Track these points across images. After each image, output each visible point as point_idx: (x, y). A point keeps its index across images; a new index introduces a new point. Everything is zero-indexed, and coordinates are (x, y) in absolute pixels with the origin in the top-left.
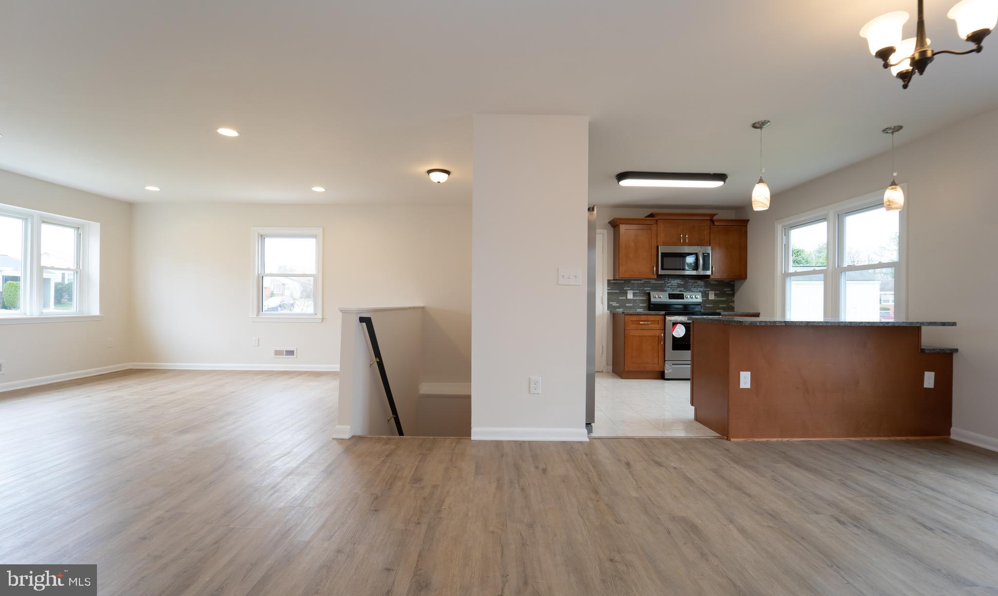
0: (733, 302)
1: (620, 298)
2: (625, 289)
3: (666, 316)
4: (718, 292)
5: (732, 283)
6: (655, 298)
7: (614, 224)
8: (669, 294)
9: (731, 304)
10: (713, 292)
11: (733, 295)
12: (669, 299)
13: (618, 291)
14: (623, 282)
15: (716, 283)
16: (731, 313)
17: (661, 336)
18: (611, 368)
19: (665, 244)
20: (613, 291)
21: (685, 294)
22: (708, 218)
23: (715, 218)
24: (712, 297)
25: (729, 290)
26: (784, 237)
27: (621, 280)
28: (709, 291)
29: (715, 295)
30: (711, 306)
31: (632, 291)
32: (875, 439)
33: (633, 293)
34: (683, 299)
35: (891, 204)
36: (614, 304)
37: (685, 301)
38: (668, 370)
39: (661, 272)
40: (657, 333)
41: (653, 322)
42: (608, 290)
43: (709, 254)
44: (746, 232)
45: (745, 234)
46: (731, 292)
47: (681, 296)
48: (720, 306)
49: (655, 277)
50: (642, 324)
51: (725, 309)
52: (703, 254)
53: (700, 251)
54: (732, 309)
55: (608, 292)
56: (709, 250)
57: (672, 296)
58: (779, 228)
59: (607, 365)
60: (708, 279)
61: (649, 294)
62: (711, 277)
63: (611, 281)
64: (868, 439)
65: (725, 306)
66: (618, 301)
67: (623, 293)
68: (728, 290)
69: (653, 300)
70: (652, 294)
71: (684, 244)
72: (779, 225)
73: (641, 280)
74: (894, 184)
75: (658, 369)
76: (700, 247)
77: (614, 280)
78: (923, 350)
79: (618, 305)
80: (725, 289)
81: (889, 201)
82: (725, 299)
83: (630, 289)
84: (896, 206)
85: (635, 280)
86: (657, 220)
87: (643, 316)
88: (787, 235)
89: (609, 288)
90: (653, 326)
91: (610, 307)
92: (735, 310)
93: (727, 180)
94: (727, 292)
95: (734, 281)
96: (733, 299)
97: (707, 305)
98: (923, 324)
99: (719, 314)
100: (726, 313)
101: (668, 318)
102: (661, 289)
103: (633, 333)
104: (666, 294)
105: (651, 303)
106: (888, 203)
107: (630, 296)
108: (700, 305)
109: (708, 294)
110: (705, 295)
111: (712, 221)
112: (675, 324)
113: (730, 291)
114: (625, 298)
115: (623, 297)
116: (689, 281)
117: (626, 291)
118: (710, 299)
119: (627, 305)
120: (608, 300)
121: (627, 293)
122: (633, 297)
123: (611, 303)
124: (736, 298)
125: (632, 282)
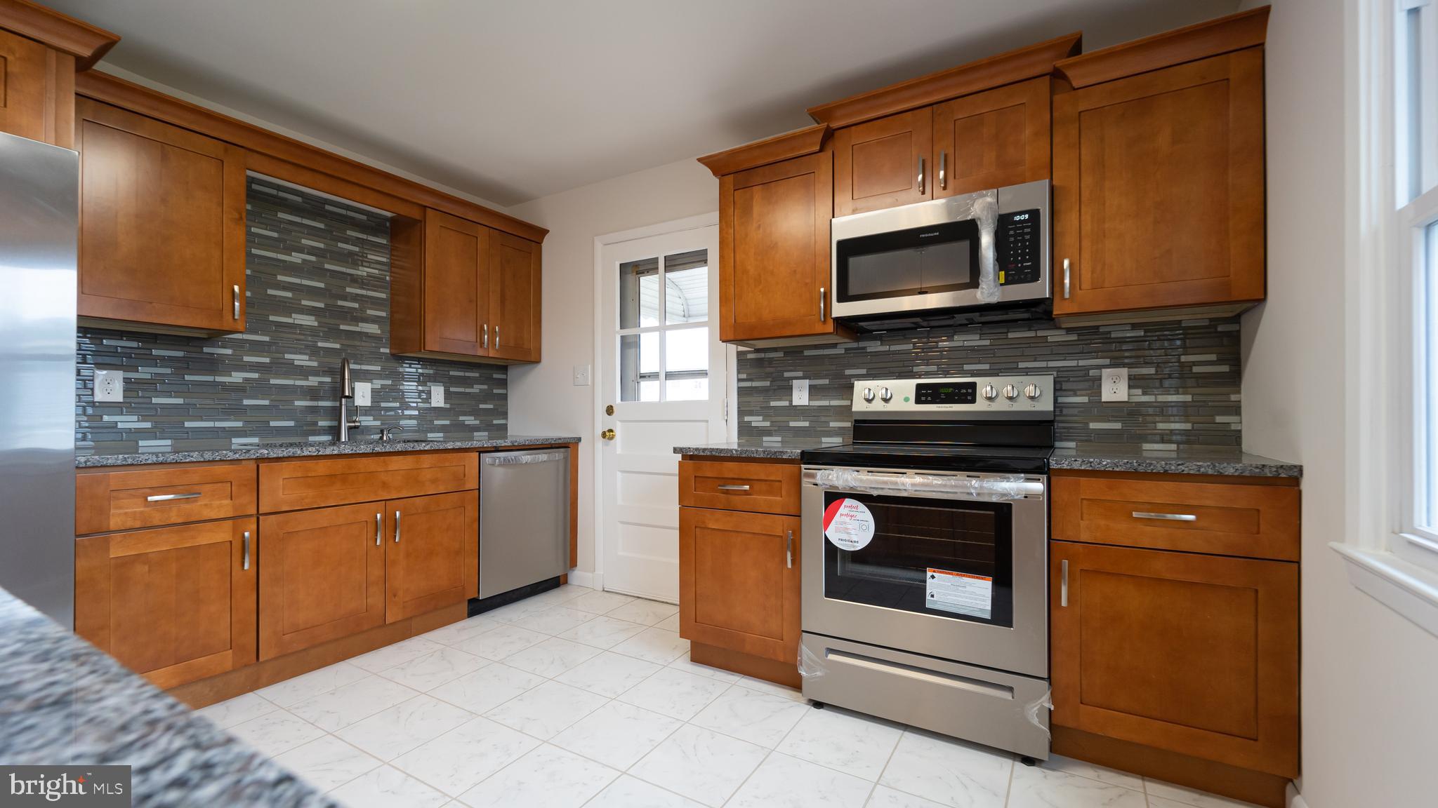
0: (1236, 409)
1: (772, 404)
2: (786, 375)
4: (1152, 371)
5: (1224, 328)
6: (871, 399)
8: (919, 387)
9: (1224, 419)
10: (1127, 372)
11: (1234, 378)
12: (918, 401)
13: (767, 384)
14: (780, 355)
15: (1139, 334)
17: (786, 539)
19: (857, 210)
20: (755, 384)
21: (982, 382)
24: (1117, 390)
25: (1213, 357)
27: (774, 349)
28: (1100, 367)
29: (1134, 382)
30: (1118, 426)
31: (806, 383)
33: (811, 388)
34: (973, 401)
36: (757, 421)
37: (980, 406)
38: (810, 664)
39: (841, 310)
40: (775, 525)
42: (739, 380)
46: (1225, 368)
47: (967, 394)
48: (1160, 427)
55: (739, 388)
57: (928, 393)
61: (851, 388)
63: (747, 356)
65: (1186, 427)
66: (766, 412)
67: (780, 388)
68: (1204, 362)
69: (858, 406)
70: (859, 387)
73: (834, 346)
76: (987, 193)
79: (768, 424)
80: (1185, 357)
82: (1184, 398)
83: (800, 374)
85: (815, 347)
89: (744, 376)
91: (745, 430)
92: (1245, 447)
94: (1196, 369)
96: (1233, 397)
97: (1092, 426)
102: (880, 369)
104: (909, 386)
107: (801, 396)
109: (1100, 379)
110: (1077, 383)
112: (833, 498)
113: (1218, 362)
114: (786, 403)
115: (780, 400)
116: (1011, 335)
117: (790, 381)
118: (1104, 399)
119: (792, 424)
120: (741, 413)
121: (791, 388)
122: (810, 400)
123: (747, 419)
124: (1250, 392)
125: (807, 353)
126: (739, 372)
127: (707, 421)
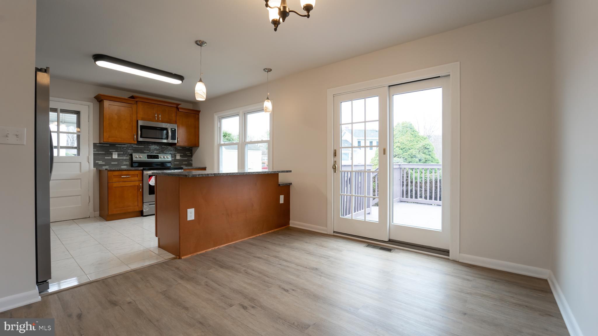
0: (192, 160)
1: (106, 158)
2: (110, 150)
3: (144, 171)
4: (182, 154)
5: (190, 149)
6: (137, 158)
7: (99, 99)
8: (148, 155)
9: (190, 162)
10: (179, 154)
11: (191, 156)
13: (104, 152)
14: (109, 145)
15: (181, 148)
16: (189, 168)
17: (140, 186)
18: (98, 213)
19: (143, 119)
20: (99, 152)
21: (159, 155)
22: (175, 106)
23: (179, 106)
24: (178, 157)
25: (189, 153)
26: (219, 123)
27: (106, 144)
28: (176, 153)
29: (181, 156)
30: (178, 163)
32: (261, 234)
33: (118, 154)
34: (158, 158)
35: (267, 109)
36: (100, 162)
37: (160, 160)
38: (145, 209)
40: (137, 183)
41: (133, 175)
42: (94, 151)
43: (175, 129)
44: (199, 118)
45: (197, 119)
46: (191, 155)
47: (157, 157)
48: (184, 163)
49: (136, 143)
50: (123, 178)
51: (186, 165)
52: (172, 129)
53: (169, 127)
54: (191, 165)
55: (94, 154)
56: (175, 126)
57: (149, 157)
58: (216, 117)
59: (94, 211)
60: (175, 145)
61: (131, 155)
62: (177, 145)
63: (97, 145)
64: (258, 235)
65: (187, 163)
66: (103, 160)
67: (107, 154)
68: (188, 153)
69: (134, 159)
70: (134, 155)
71: (158, 121)
72: (216, 116)
73: (125, 145)
74: (268, 99)
75: (138, 209)
76: (169, 124)
77: (100, 143)
78: (279, 185)
79: (104, 163)
80: (186, 153)
81: (266, 107)
82: (187, 159)
83: (115, 151)
84: (269, 110)
85: (119, 144)
86: (137, 101)
87: (125, 172)
88: (220, 122)
89: (96, 150)
90: (133, 179)
91: (95, 165)
92: (193, 166)
93: (184, 81)
94: (188, 154)
95: (192, 148)
96: (192, 159)
97: (175, 163)
98: (279, 172)
99: (181, 168)
100: (187, 168)
101: (145, 172)
102: (141, 151)
103: (115, 185)
104: (145, 155)
105: (133, 161)
106: (265, 108)
107: (115, 156)
108: (170, 162)
109: (176, 155)
110: (174, 156)
111: (178, 108)
112: (150, 177)
114: (110, 158)
115: (108, 157)
116: (163, 146)
117: (112, 153)
118: (177, 159)
119: (112, 163)
120: (95, 160)
121: (112, 154)
122: (118, 157)
123: (96, 162)
124: (193, 158)
125: (116, 146)
126: (94, 149)
127: (81, 163)
